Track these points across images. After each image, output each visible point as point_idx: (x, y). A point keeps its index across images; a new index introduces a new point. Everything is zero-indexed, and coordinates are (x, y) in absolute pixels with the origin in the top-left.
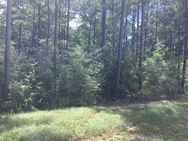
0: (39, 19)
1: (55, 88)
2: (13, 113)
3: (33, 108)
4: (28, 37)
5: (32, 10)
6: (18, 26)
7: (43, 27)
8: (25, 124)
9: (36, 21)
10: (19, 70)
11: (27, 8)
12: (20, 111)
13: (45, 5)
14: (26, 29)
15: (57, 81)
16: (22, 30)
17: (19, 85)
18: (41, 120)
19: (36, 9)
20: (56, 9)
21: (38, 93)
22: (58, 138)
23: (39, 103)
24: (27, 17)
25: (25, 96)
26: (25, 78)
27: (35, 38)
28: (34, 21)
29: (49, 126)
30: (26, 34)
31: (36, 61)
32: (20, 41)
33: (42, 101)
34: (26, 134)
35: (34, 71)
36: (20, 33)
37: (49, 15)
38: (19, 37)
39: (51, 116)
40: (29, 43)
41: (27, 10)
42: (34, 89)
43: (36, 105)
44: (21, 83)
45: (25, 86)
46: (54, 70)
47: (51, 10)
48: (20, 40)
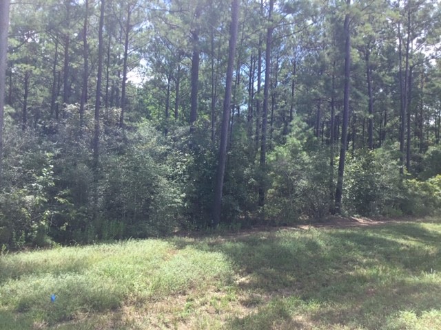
0: (66, 63)
1: (96, 202)
2: (6, 250)
3: (49, 240)
4: (42, 98)
5: (52, 46)
6: (21, 77)
7: (74, 80)
8: (31, 272)
9: (58, 68)
10: (21, 165)
11: (40, 42)
12: (21, 246)
13: (79, 38)
14: (38, 83)
15: (100, 188)
17: (21, 195)
18: (65, 265)
19: (59, 45)
20: (100, 46)
21: (60, 211)
22: (98, 301)
23: (63, 230)
24: (40, 59)
25: (32, 217)
26: (34, 181)
27: (56, 102)
28: (54, 68)
29: (80, 277)
30: (39, 92)
31: (57, 146)
32: (25, 107)
33: (67, 227)
34: (32, 293)
35: (52, 166)
36: (26, 91)
37: (86, 58)
38: (23, 99)
39: (85, 258)
40: (43, 111)
41: (41, 44)
42: (51, 203)
43: (54, 235)
44: (24, 192)
45: (32, 197)
46: (94, 165)
47: (91, 47)
48: (25, 104)
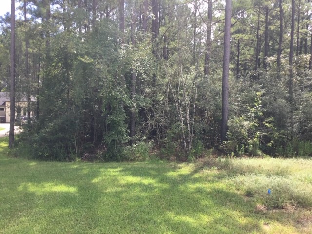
0: (266, 28)
6: (235, 43)
7: (272, 38)
9: (261, 32)
11: (248, 16)
12: (242, 155)
15: (294, 117)
16: (242, 47)
17: (241, 121)
21: (267, 132)
24: (248, 28)
25: (248, 136)
26: (248, 112)
27: (259, 57)
28: (258, 32)
30: (247, 52)
31: (263, 88)
33: (272, 144)
35: (261, 102)
37: (281, 20)
42: (261, 127)
45: (248, 122)
48: (238, 61)
